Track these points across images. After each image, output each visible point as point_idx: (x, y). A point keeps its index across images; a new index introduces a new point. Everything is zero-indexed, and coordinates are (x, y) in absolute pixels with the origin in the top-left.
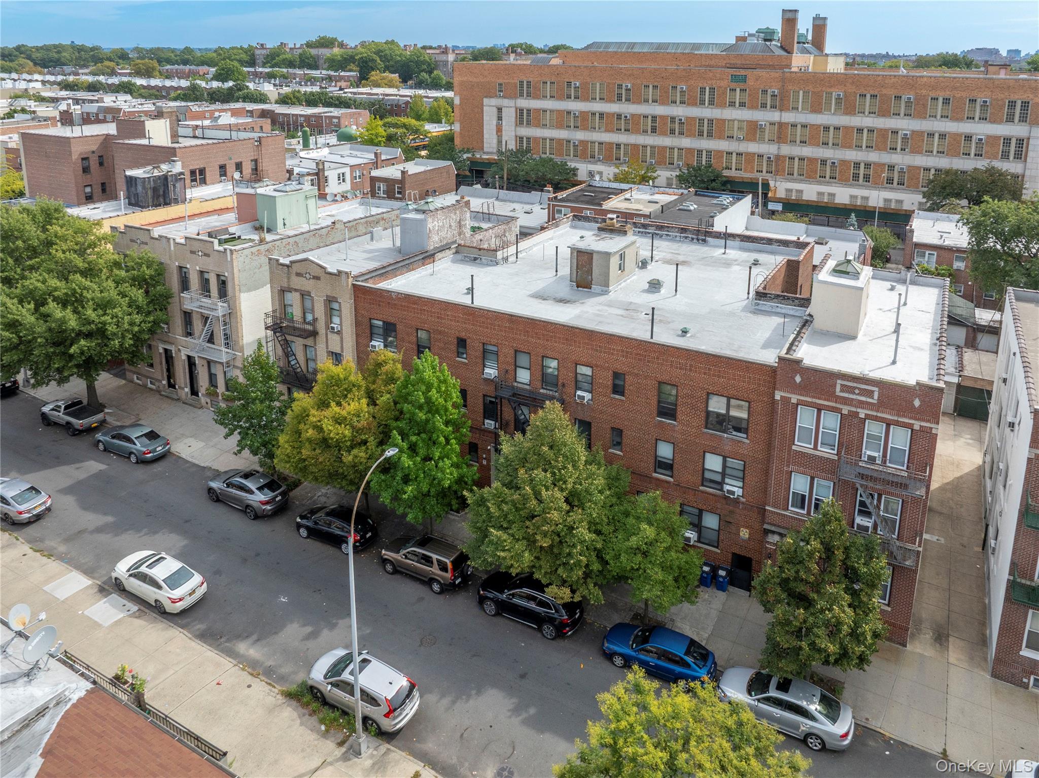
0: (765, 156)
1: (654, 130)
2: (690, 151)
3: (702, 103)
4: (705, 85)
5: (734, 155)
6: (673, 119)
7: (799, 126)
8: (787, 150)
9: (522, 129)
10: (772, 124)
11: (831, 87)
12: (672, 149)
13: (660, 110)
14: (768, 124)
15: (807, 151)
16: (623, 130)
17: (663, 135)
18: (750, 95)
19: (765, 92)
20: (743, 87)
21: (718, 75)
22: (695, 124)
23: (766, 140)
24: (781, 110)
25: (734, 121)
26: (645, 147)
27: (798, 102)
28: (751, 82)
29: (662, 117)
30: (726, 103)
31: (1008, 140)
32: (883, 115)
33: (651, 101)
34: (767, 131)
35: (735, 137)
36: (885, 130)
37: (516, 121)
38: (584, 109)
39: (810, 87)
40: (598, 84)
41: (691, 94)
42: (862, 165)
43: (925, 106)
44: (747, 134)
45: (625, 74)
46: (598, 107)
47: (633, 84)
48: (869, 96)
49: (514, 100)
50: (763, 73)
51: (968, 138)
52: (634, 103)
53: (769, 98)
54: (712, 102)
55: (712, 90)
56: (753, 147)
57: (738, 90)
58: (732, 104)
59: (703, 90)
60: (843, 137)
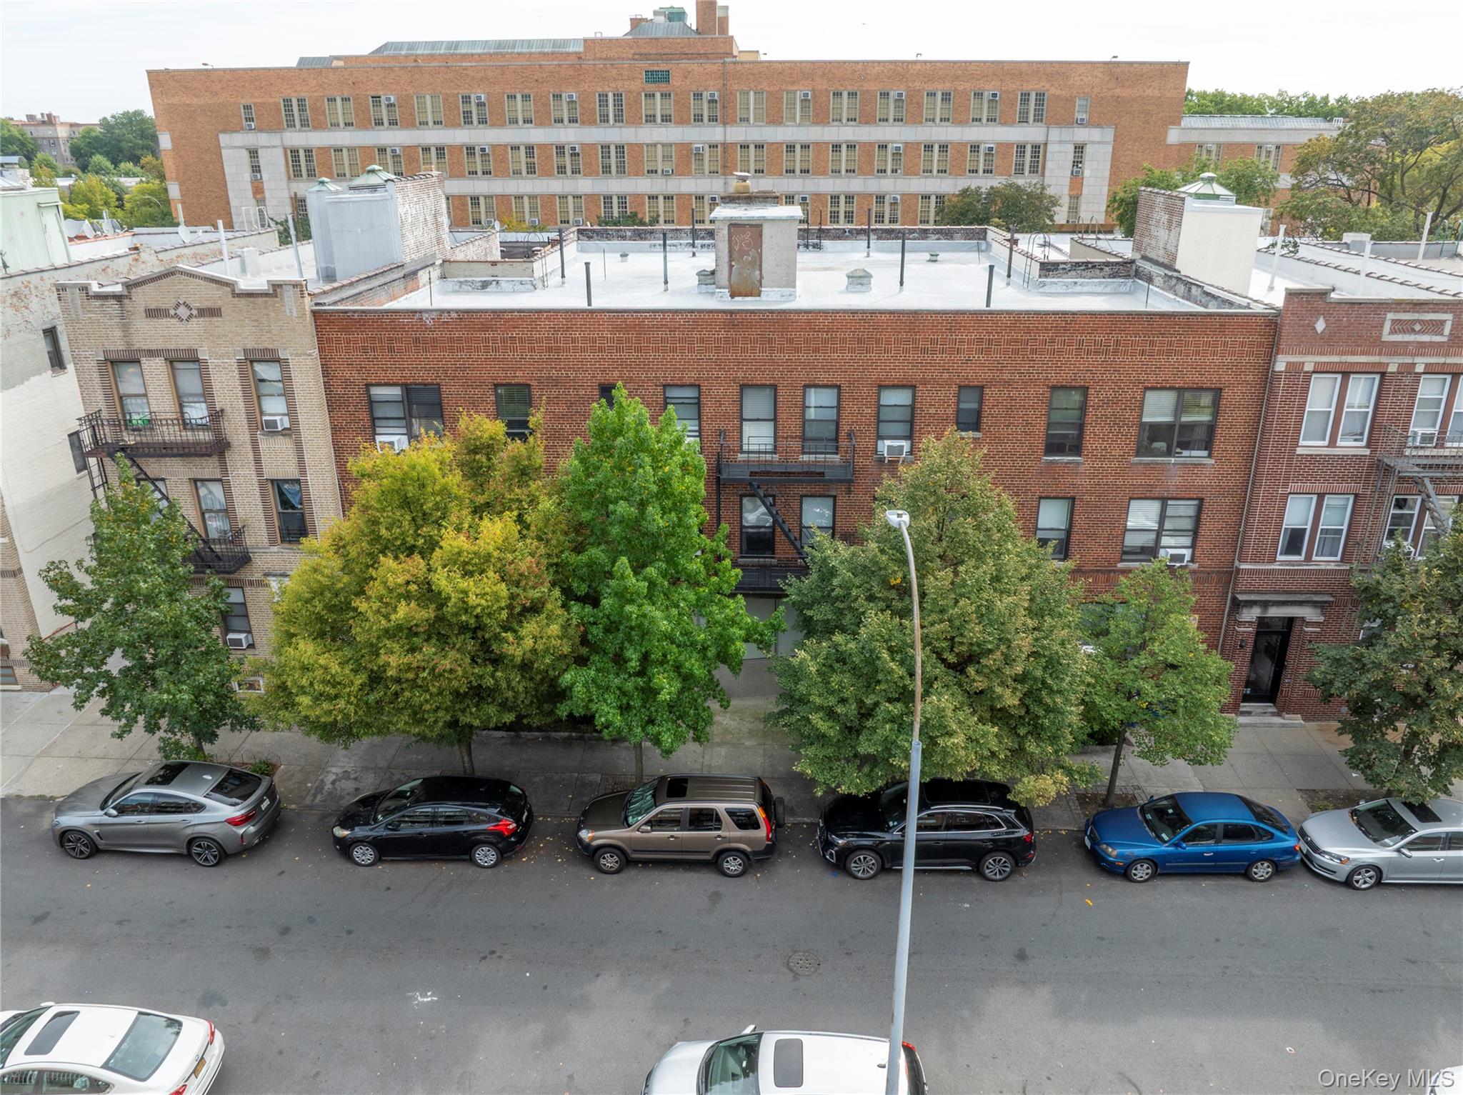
0: (706, 198)
1: (531, 170)
2: (592, 198)
3: (604, 119)
4: (607, 89)
5: (661, 199)
6: (560, 149)
7: (749, 147)
9: (300, 184)
10: (713, 146)
11: (793, 83)
12: (563, 197)
13: (537, 135)
14: (707, 147)
15: (765, 183)
16: (480, 173)
17: (547, 175)
18: (676, 103)
19: (698, 96)
20: (665, 90)
21: (625, 73)
22: (596, 154)
24: (725, 124)
25: (655, 145)
26: (519, 197)
27: (748, 109)
28: (676, 81)
29: (543, 147)
30: (641, 118)
31: (1021, 148)
32: (867, 123)
33: (520, 122)
34: (706, 158)
35: (660, 172)
36: (871, 144)
37: (288, 172)
38: (408, 142)
39: (764, 85)
40: (428, 98)
41: (585, 105)
42: (842, 199)
43: (920, 105)
44: (677, 166)
45: (473, 78)
46: (433, 136)
47: (488, 93)
48: (845, 94)
49: (278, 135)
50: (693, 66)
51: (975, 148)
52: (493, 125)
53: (706, 106)
54: (619, 118)
55: (618, 98)
56: (689, 185)
57: (658, 96)
58: (650, 119)
59: (603, 99)
60: (815, 159)
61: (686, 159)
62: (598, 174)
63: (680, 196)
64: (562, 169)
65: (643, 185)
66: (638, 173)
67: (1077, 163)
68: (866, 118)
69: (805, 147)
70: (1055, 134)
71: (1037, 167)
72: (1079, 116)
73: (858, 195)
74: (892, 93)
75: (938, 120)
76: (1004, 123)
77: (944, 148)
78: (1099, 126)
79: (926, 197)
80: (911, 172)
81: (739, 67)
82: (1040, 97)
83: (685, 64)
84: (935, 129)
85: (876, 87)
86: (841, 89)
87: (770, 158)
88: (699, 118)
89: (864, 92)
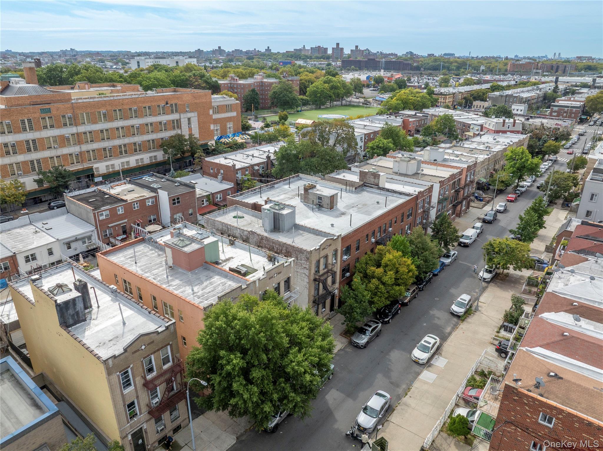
0: (73, 155)
2: (26, 162)
4: (24, 118)
6: (6, 145)
7: (88, 133)
8: (85, 148)
10: (73, 135)
12: (12, 164)
14: (71, 135)
15: (95, 146)
18: (55, 120)
20: (49, 116)
21: (31, 110)
22: (24, 144)
23: (72, 145)
24: (76, 126)
25: (49, 137)
27: (84, 119)
28: (54, 112)
30: (41, 128)
31: (173, 121)
32: (126, 119)
34: (71, 139)
35: (53, 147)
36: (130, 126)
39: (89, 110)
41: (15, 125)
42: (123, 146)
43: (142, 111)
44: (60, 144)
48: (118, 110)
50: (59, 105)
51: (160, 123)
53: (67, 120)
54: (31, 129)
55: (29, 121)
56: (66, 151)
57: (47, 118)
58: (45, 127)
59: (23, 122)
60: (110, 134)
61: (63, 141)
62: (26, 152)
63: (63, 155)
64: (8, 153)
65: (47, 154)
66: (43, 150)
67: (189, 123)
68: (126, 118)
69: (107, 130)
70: (182, 116)
71: (179, 127)
72: (187, 110)
73: (128, 144)
74: (133, 108)
75: (148, 115)
76: (168, 114)
77: (151, 124)
78: (193, 112)
79: (149, 141)
80: (143, 134)
81: (78, 105)
82: (176, 104)
83: (56, 105)
84: (148, 119)
85: (127, 107)
86: (116, 109)
87: (94, 136)
88: (65, 125)
89: (123, 109)
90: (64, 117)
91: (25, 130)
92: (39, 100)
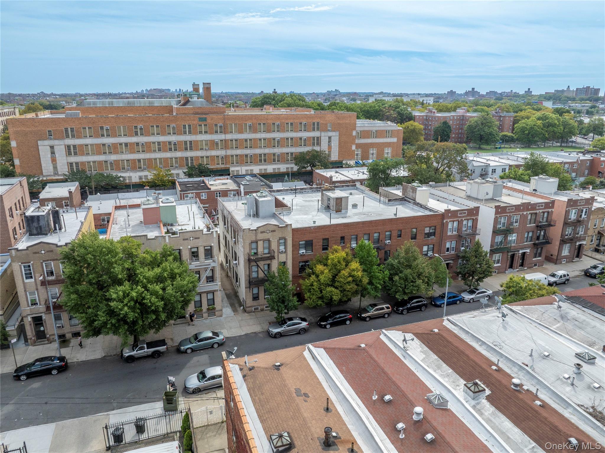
0: (220, 157)
1: (159, 150)
2: (181, 158)
4: (186, 124)
5: (205, 157)
6: (170, 143)
7: (234, 140)
8: (230, 152)
9: (71, 158)
10: (221, 140)
11: (246, 121)
12: (171, 158)
13: (161, 139)
14: (219, 141)
15: (239, 152)
16: (141, 151)
17: (165, 152)
18: (209, 127)
20: (205, 124)
21: (192, 118)
22: (183, 144)
23: (220, 149)
24: (225, 134)
25: (202, 141)
26: (155, 159)
27: (232, 129)
28: (209, 121)
29: (164, 142)
30: (197, 132)
31: (314, 138)
32: (269, 132)
33: (156, 134)
34: (219, 144)
35: (204, 149)
36: (270, 139)
37: (66, 153)
38: (114, 142)
39: (237, 122)
40: (122, 127)
41: (179, 128)
42: (263, 155)
43: (284, 127)
44: (210, 147)
45: (138, 120)
46: (123, 140)
47: (144, 125)
48: (262, 124)
49: (63, 141)
50: (214, 116)
51: (301, 139)
52: (146, 136)
53: (219, 128)
54: (190, 132)
55: (189, 126)
56: (214, 153)
57: (203, 125)
58: (201, 132)
59: (184, 126)
60: (254, 143)
61: (213, 145)
62: (183, 151)
63: (211, 156)
64: (170, 149)
65: (199, 153)
66: (197, 150)
67: (330, 141)
69: (250, 140)
70: (323, 134)
71: (319, 144)
72: (329, 129)
73: (268, 154)
74: (276, 124)
75: (289, 131)
76: (308, 131)
77: (292, 139)
78: (334, 131)
79: (288, 154)
80: (283, 146)
81: (229, 116)
82: (318, 123)
83: (211, 115)
84: (289, 134)
85: (271, 122)
86: (261, 122)
87: (240, 144)
88: (216, 132)
89: (268, 123)
90: (216, 125)
91: (185, 133)
92: (200, 111)
